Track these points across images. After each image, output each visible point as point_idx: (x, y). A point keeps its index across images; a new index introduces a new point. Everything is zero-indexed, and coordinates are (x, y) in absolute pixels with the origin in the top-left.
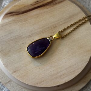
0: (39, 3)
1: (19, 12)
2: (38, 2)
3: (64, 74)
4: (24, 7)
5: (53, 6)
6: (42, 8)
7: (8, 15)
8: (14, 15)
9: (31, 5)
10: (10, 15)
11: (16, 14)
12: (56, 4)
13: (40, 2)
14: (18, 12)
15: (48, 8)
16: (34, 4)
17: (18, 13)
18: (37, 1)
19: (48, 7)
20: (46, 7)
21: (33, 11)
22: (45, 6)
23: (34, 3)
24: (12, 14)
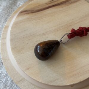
1: (34, 10)
2: (53, 1)
4: (39, 6)
5: (68, 5)
7: (23, 13)
8: (28, 13)
9: (46, 3)
10: (25, 13)
11: (31, 12)
12: (71, 3)
19: (63, 6)
20: (61, 6)
21: (47, 10)
23: (49, 2)
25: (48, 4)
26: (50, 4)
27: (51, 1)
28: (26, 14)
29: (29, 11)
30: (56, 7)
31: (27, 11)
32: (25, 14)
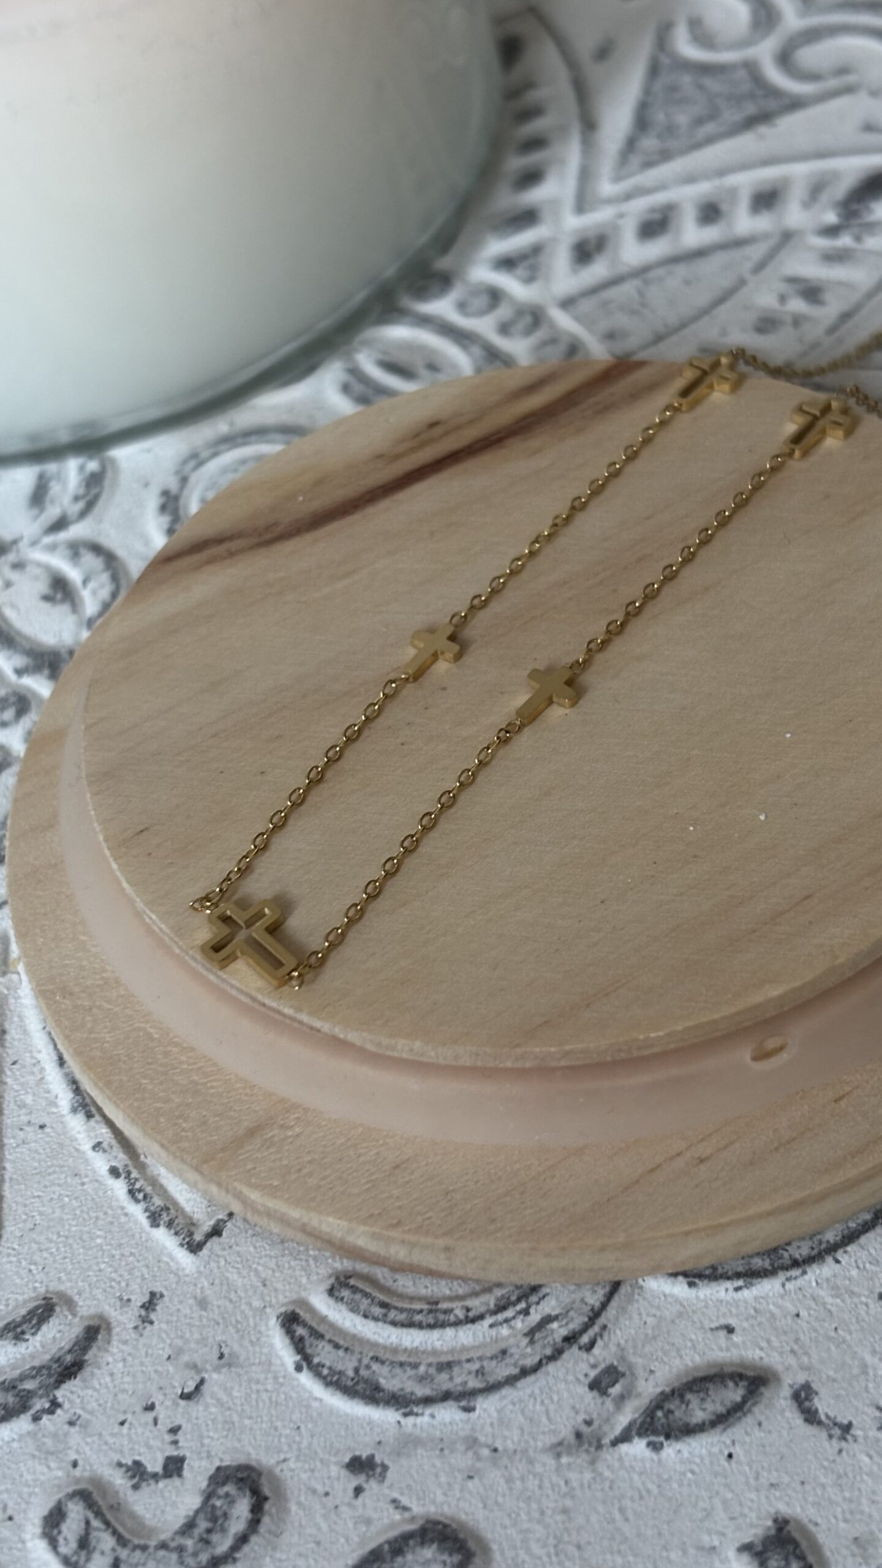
1: (276, 524)
2: (437, 431)
3: (807, 897)
4: (319, 482)
5: (581, 429)
6: (486, 458)
7: (181, 563)
8: (231, 554)
9: (380, 456)
10: (196, 558)
11: (253, 541)
12: (606, 409)
13: (458, 428)
14: (268, 528)
15: (536, 452)
16: (408, 445)
17: (268, 536)
18: (433, 425)
19: (534, 442)
20: (516, 445)
21: (401, 495)
22: (510, 441)
23: (403, 441)
24: (215, 550)
25: (397, 457)
26: (413, 450)
27: (417, 435)
28: (210, 567)
29: (230, 538)
30: (471, 464)
31: (219, 540)
32: (198, 568)
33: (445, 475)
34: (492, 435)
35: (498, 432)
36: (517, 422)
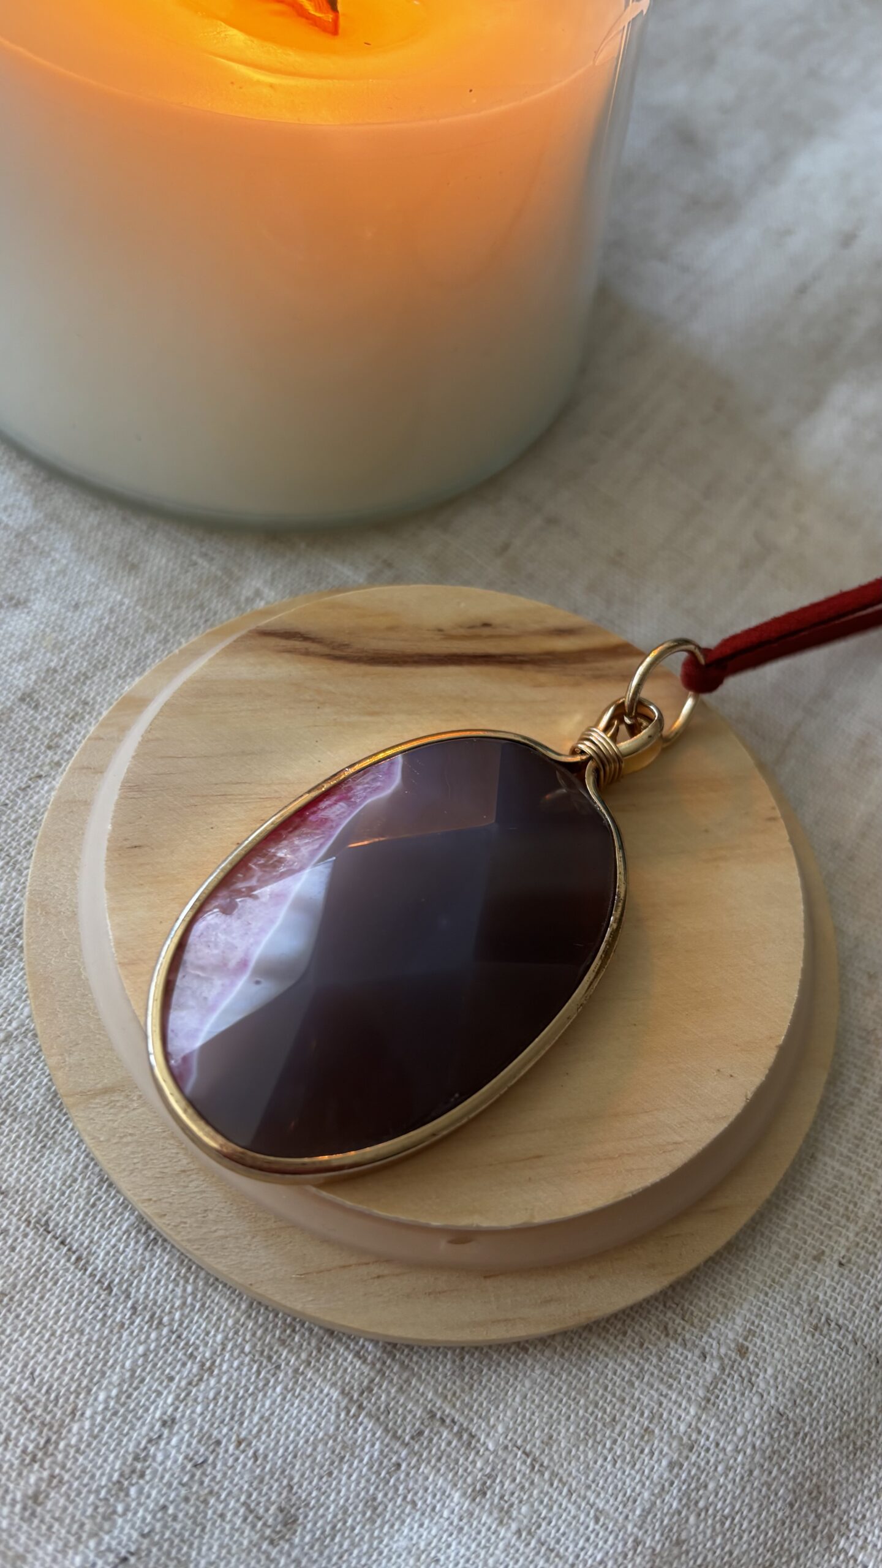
0: (491, 637)
1: (348, 645)
2: (486, 631)
4: (391, 628)
5: (577, 684)
6: (506, 671)
7: (273, 642)
8: (307, 653)
9: (440, 630)
10: (283, 643)
11: (326, 650)
13: (501, 636)
14: (343, 646)
15: (540, 685)
16: (462, 631)
17: (337, 653)
18: (486, 625)
19: (542, 677)
20: (530, 673)
21: (439, 670)
22: (529, 667)
23: (461, 627)
24: (297, 644)
25: (451, 638)
26: (464, 638)
27: (471, 627)
28: (287, 655)
29: (315, 640)
31: (305, 638)
33: (474, 669)
34: (520, 655)
35: (524, 655)
36: (540, 654)
